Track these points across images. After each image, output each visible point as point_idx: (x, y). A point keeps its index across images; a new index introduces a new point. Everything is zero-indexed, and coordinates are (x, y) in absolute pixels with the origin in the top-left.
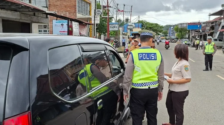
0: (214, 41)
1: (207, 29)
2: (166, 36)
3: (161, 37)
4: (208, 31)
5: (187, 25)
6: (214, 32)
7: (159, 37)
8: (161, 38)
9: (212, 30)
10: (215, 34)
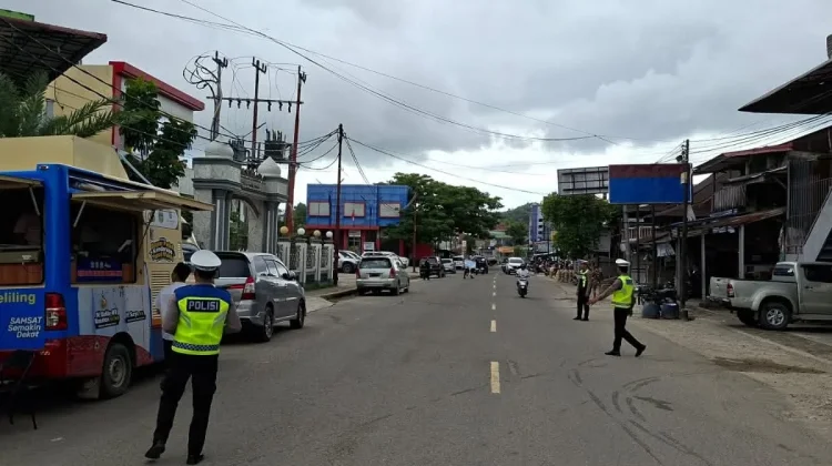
0: (809, 278)
1: (719, 203)
2: (520, 242)
3: (498, 246)
4: (730, 212)
5: (607, 183)
6: (783, 217)
7: (493, 248)
8: (501, 250)
9: (758, 210)
10: (792, 231)
